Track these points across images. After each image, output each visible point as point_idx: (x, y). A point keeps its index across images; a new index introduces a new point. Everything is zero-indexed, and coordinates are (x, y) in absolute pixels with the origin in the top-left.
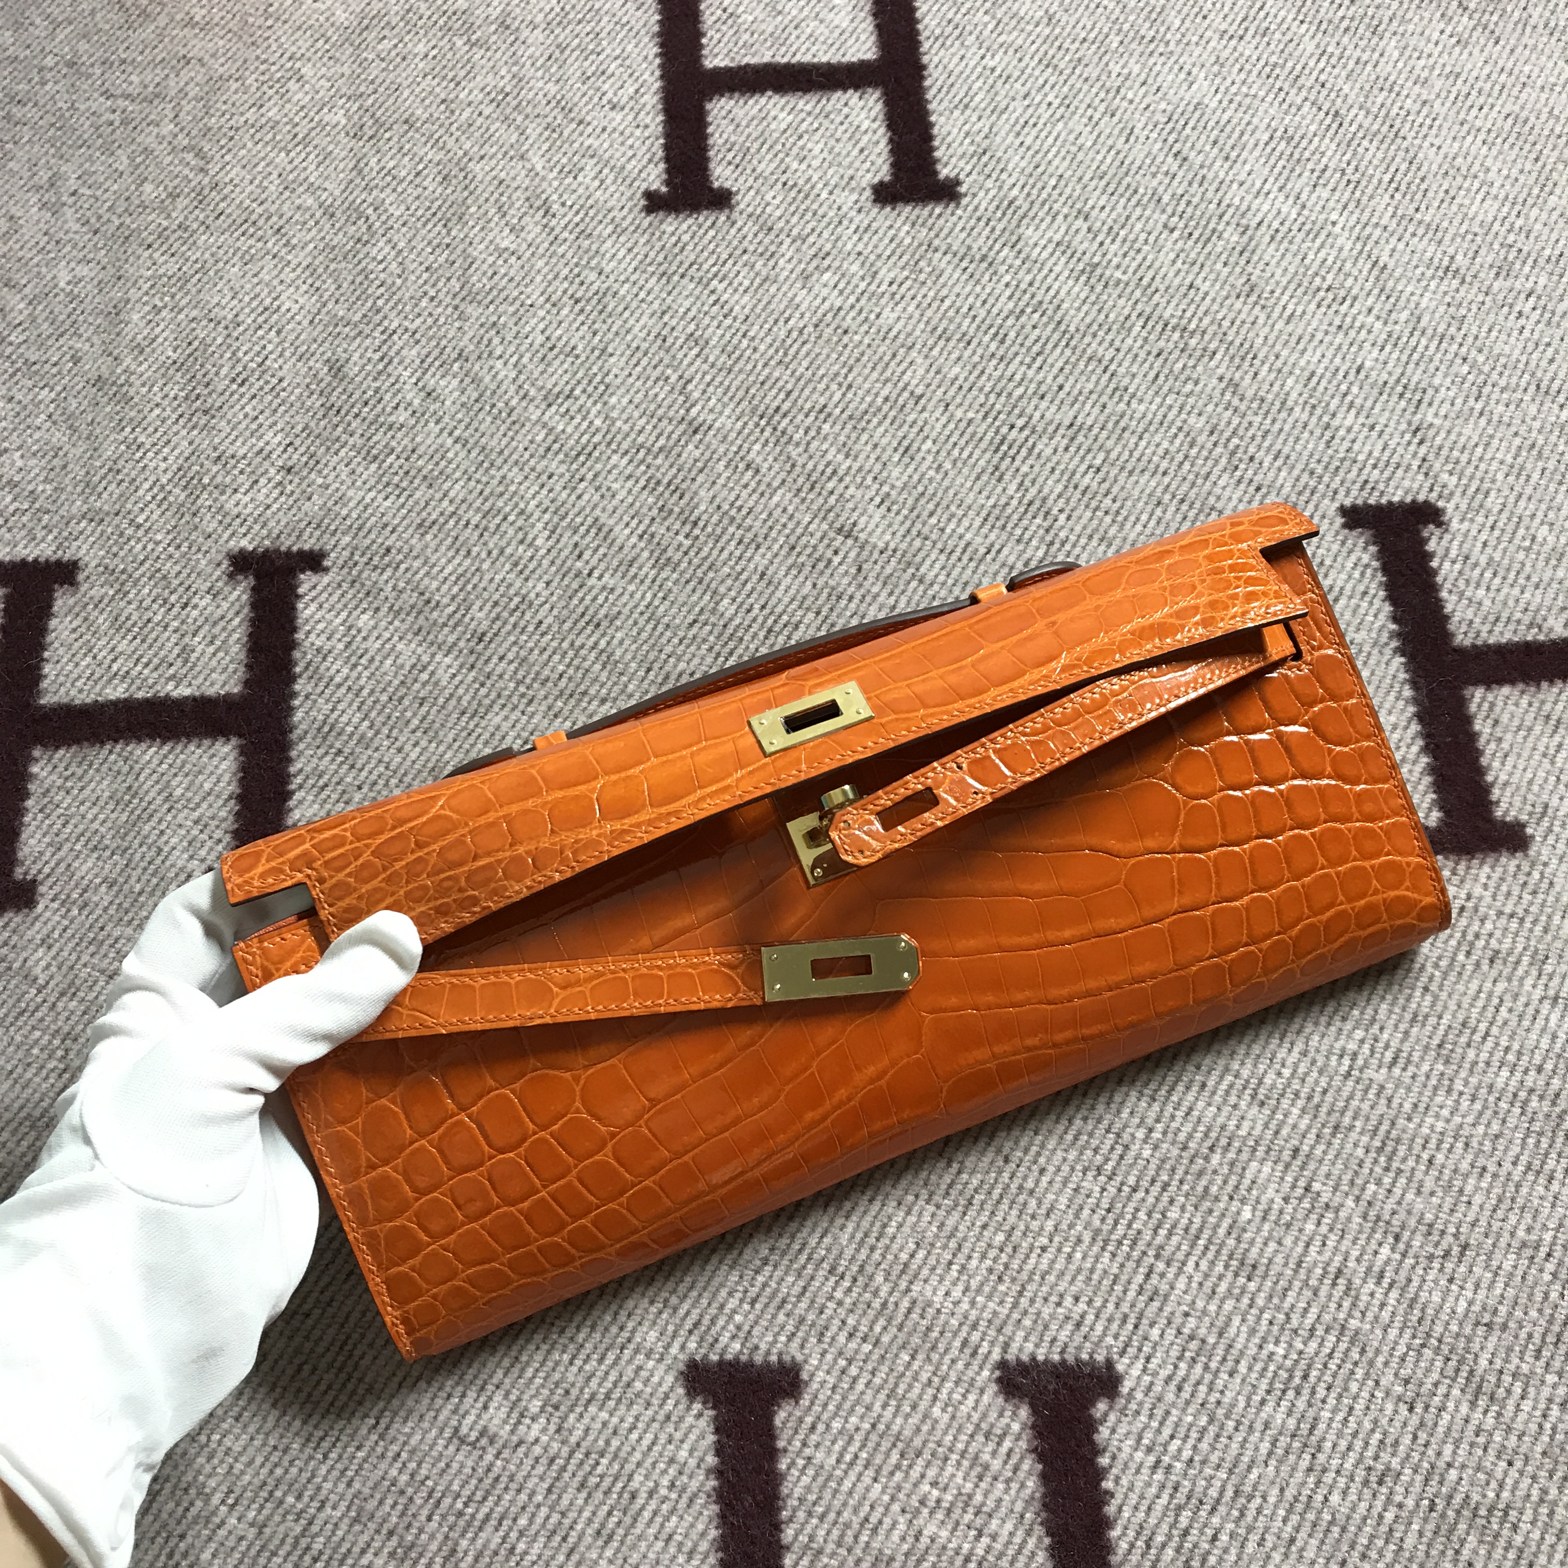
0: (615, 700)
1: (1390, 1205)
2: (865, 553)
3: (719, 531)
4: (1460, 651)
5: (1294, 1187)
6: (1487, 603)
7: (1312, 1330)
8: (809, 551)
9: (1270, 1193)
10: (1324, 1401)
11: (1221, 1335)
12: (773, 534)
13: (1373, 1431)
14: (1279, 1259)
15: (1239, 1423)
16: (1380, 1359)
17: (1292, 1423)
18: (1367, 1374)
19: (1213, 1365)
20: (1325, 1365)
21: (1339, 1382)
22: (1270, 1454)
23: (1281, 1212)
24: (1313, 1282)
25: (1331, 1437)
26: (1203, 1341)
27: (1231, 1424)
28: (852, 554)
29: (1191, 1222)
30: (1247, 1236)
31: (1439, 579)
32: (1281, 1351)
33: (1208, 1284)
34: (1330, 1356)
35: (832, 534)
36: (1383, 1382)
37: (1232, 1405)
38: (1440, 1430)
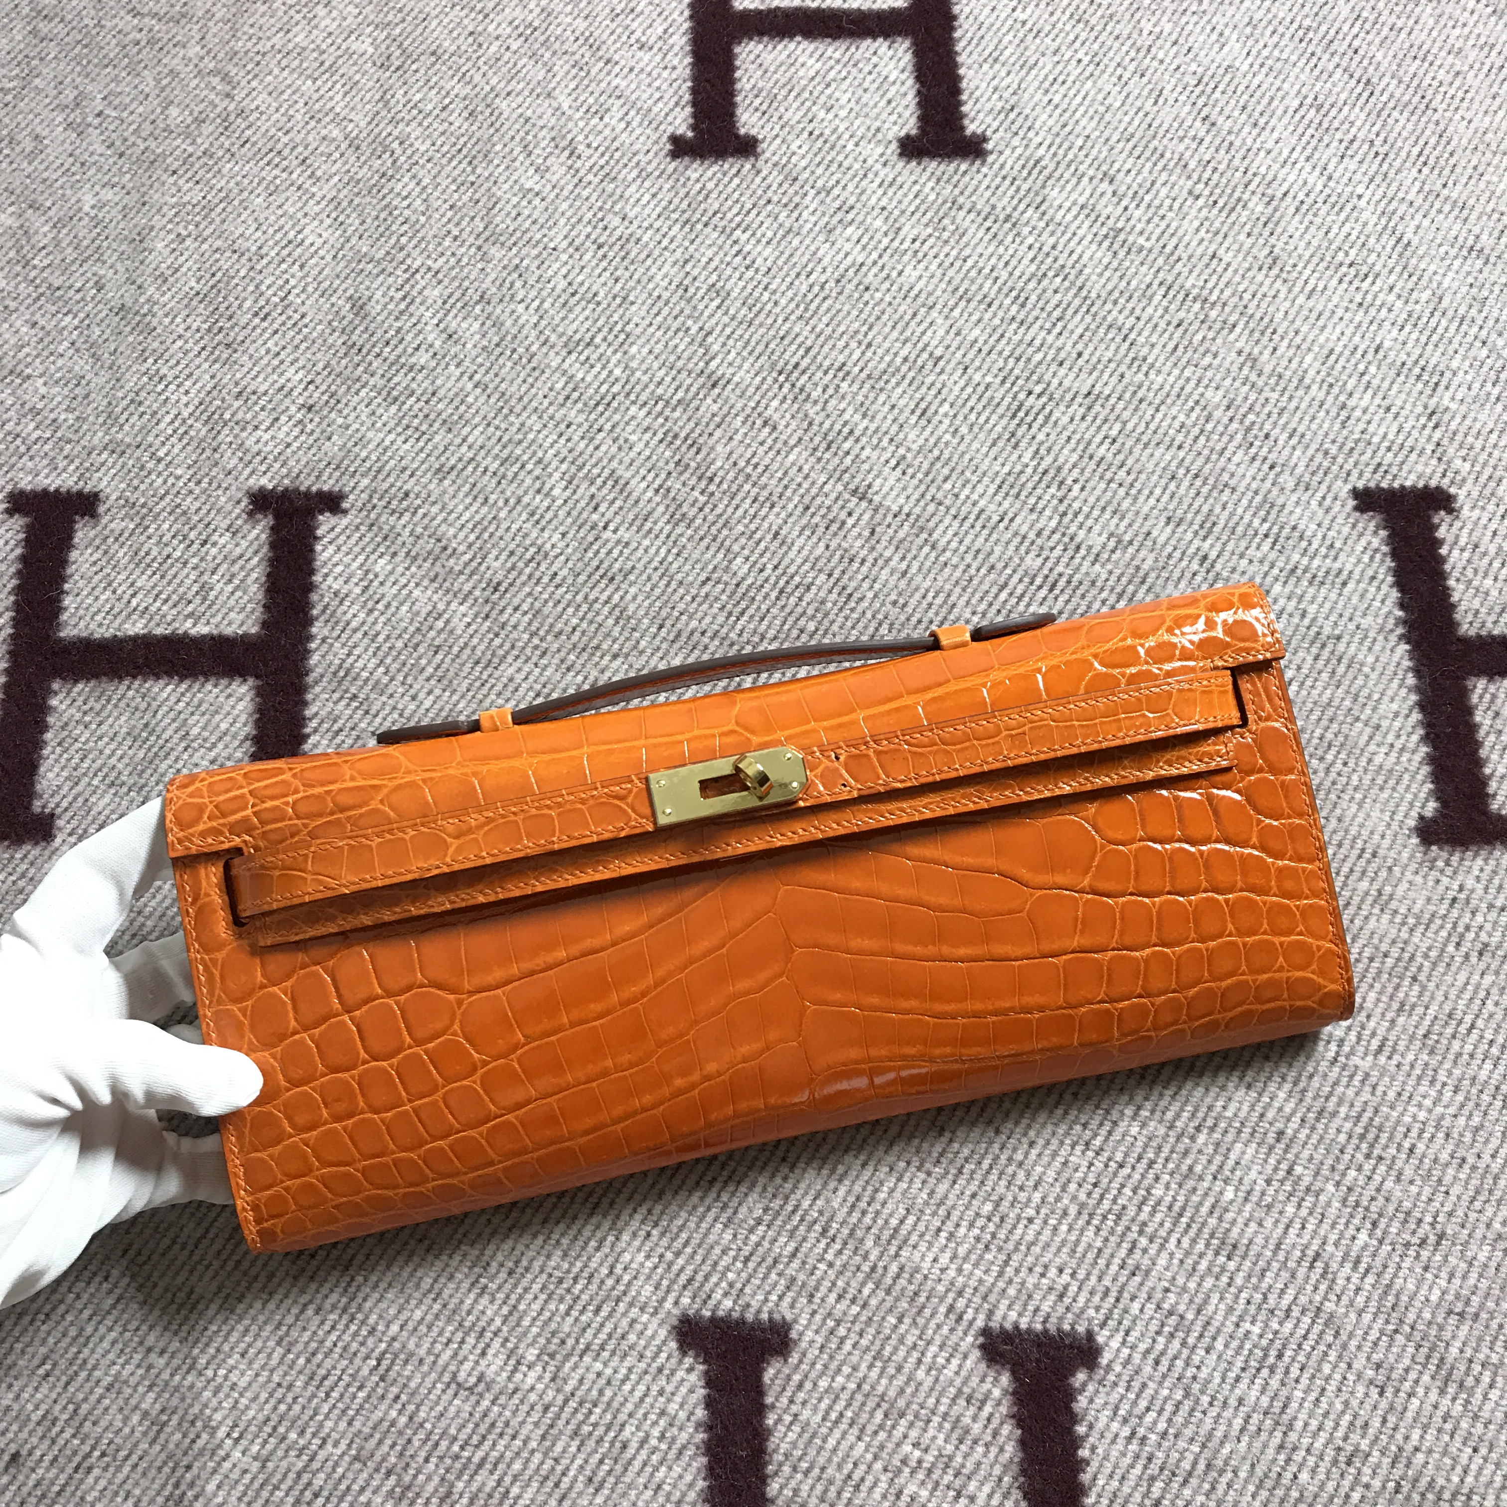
0: (627, 655)
1: (1370, 1191)
2: (879, 517)
3: (734, 488)
4: (1465, 641)
5: (1276, 1169)
6: (1494, 593)
7: (1288, 1311)
8: (823, 511)
9: (1253, 1174)
10: (1297, 1381)
11: (1199, 1312)
12: (789, 493)
13: (1343, 1412)
14: (1259, 1240)
15: (1214, 1398)
16: (1354, 1343)
17: (1265, 1401)
18: (1340, 1357)
19: (1191, 1341)
20: (1300, 1346)
21: (1312, 1363)
22: (1242, 1430)
23: (1263, 1193)
24: (1291, 1264)
25: (1303, 1416)
26: (1182, 1317)
27: (1205, 1399)
28: (866, 517)
29: (1175, 1199)
30: (1229, 1216)
31: (1447, 567)
32: (1256, 1330)
33: (1189, 1261)
34: (1305, 1337)
35: (846, 496)
36: (1356, 1365)
37: (1208, 1382)
38: (1409, 1415)
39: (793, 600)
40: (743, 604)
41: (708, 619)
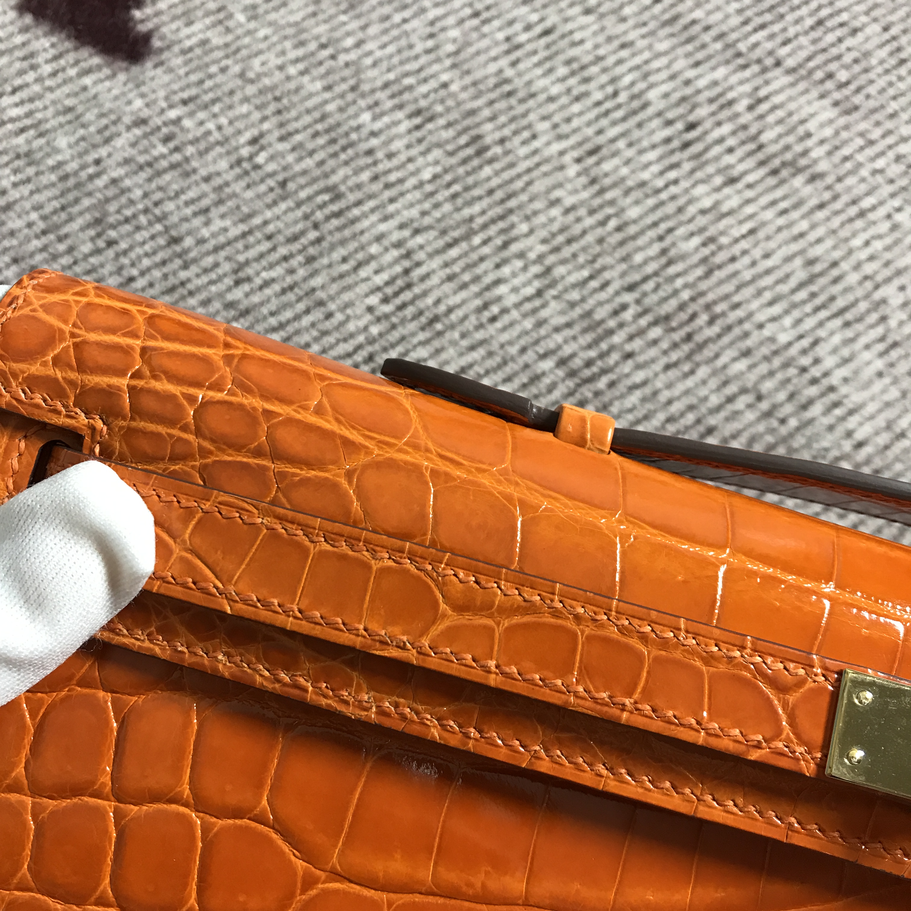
0: (602, 16)
39: (830, 38)
40: (768, 17)
41: (718, 16)
